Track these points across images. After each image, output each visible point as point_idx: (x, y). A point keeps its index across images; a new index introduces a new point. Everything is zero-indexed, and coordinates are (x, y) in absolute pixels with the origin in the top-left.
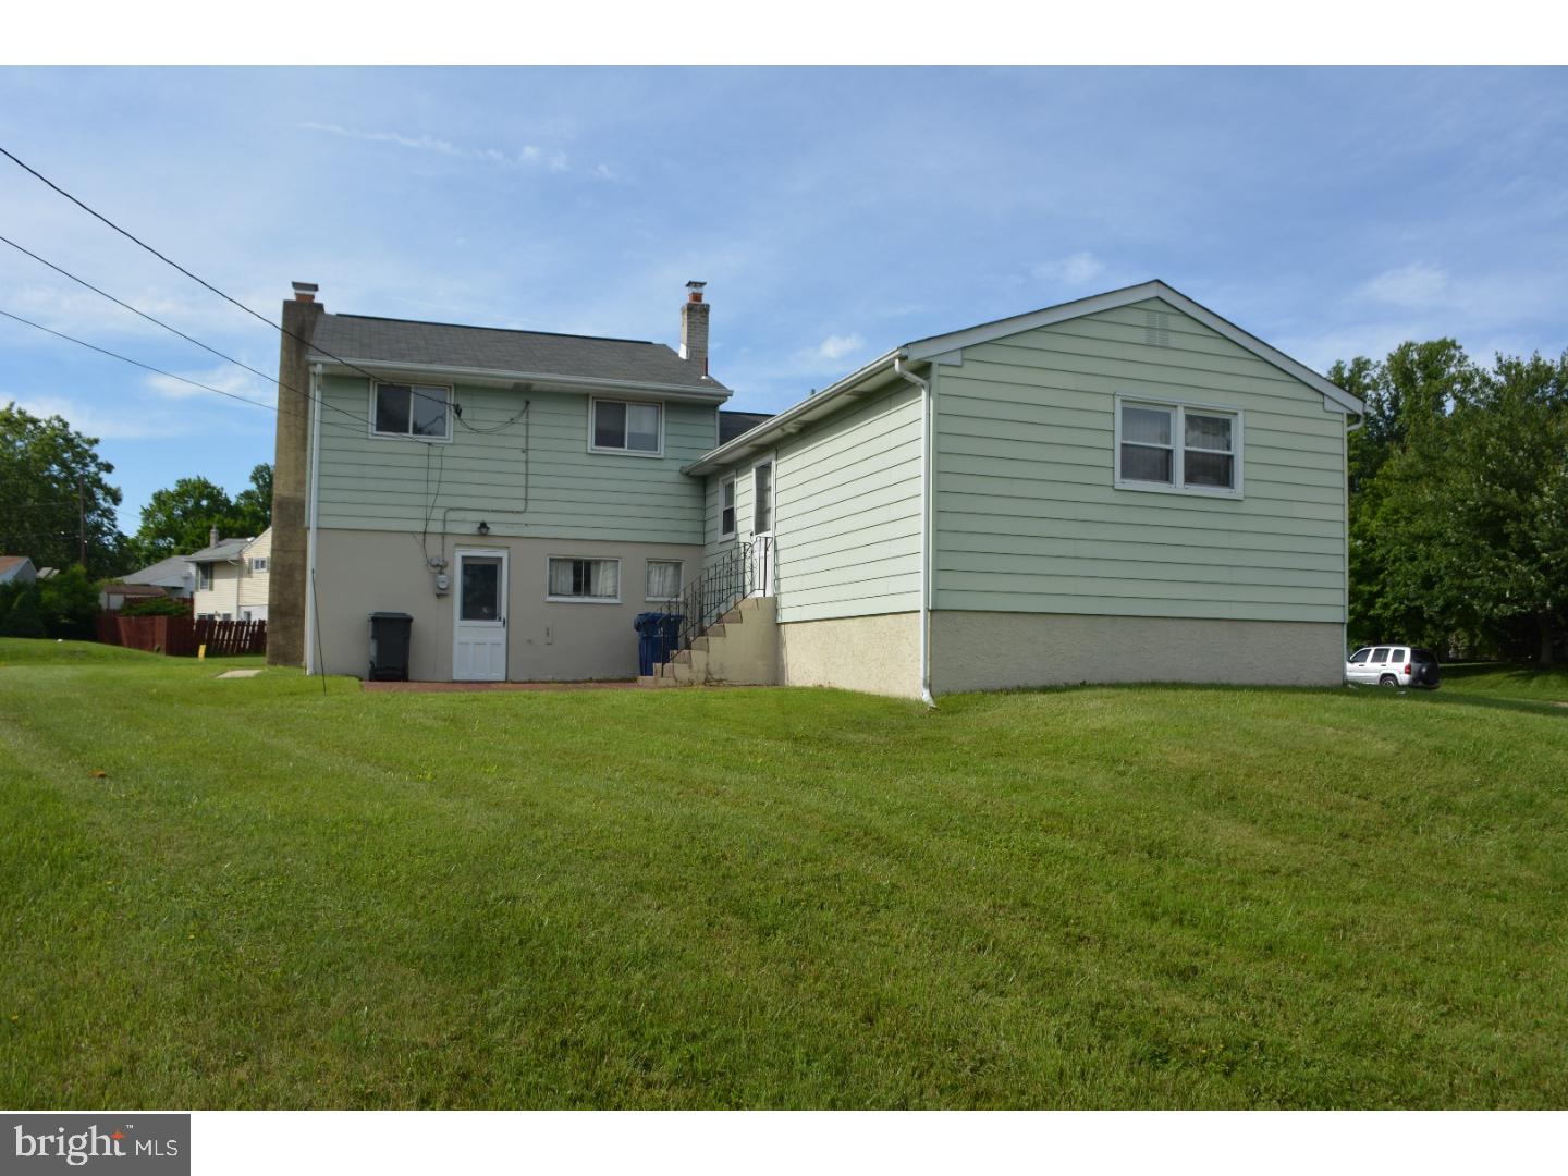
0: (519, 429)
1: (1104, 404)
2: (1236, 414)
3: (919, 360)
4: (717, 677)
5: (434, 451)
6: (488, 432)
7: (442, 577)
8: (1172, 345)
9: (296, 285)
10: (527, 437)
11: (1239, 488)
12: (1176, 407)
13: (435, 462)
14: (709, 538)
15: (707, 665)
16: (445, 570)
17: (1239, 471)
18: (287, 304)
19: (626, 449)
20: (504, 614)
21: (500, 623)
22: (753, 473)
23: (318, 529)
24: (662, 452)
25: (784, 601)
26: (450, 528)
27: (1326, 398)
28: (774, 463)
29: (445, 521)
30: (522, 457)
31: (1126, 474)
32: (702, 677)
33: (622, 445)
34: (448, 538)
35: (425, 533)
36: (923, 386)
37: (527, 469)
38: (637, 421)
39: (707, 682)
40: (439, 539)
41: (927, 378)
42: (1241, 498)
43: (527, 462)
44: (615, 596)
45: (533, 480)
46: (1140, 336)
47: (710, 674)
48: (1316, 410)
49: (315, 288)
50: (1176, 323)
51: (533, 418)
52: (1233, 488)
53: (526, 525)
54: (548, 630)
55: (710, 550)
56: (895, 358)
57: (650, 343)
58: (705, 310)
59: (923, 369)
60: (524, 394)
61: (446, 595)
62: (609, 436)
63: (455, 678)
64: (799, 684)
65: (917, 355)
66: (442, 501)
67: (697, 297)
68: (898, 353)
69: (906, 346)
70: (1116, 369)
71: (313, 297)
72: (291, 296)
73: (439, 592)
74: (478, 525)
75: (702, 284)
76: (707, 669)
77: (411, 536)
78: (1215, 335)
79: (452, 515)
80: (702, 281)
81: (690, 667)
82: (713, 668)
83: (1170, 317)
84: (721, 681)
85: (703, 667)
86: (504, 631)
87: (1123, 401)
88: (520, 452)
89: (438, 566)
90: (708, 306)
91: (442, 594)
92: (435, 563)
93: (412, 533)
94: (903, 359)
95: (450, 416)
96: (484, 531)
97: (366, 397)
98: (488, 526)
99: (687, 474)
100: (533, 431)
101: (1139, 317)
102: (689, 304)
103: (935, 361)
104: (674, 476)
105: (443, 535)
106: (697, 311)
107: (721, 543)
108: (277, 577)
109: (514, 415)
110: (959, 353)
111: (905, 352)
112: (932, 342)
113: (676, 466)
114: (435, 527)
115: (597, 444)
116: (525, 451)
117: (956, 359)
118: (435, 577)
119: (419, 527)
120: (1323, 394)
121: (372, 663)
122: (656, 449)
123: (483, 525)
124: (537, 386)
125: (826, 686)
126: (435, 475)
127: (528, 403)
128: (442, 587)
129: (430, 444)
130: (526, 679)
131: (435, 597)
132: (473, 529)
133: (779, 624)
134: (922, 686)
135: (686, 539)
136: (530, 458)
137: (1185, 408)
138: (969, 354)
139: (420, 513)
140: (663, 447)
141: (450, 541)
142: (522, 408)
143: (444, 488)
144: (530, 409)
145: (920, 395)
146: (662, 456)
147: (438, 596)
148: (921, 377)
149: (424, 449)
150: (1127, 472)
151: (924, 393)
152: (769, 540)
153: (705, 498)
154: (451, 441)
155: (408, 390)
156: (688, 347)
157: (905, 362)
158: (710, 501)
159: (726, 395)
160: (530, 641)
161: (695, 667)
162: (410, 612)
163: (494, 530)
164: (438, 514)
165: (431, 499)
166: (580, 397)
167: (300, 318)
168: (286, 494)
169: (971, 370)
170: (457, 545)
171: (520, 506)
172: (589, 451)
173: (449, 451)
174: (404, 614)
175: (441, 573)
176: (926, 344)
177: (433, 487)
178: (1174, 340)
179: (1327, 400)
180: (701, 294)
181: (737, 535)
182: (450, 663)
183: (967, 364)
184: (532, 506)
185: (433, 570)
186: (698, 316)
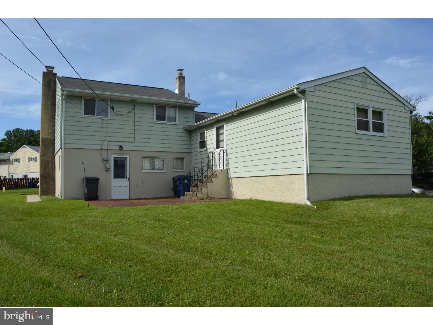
0: (132, 115)
1: (352, 106)
2: (384, 110)
3: (302, 89)
4: (210, 196)
5: (104, 122)
6: (122, 115)
7: (107, 164)
8: (368, 88)
9: (46, 67)
10: (134, 117)
11: (386, 133)
12: (369, 107)
13: (105, 125)
14: (193, 150)
15: (207, 192)
16: (108, 162)
17: (386, 128)
18: (44, 73)
19: (166, 121)
20: (128, 177)
21: (127, 179)
22: (215, 129)
23: (65, 148)
24: (177, 122)
25: (231, 171)
26: (110, 148)
27: (405, 106)
28: (225, 126)
29: (108, 145)
30: (133, 124)
31: (358, 129)
32: (206, 196)
33: (165, 120)
34: (109, 151)
35: (101, 149)
36: (303, 98)
37: (135, 128)
38: (169, 113)
39: (207, 198)
40: (106, 151)
41: (304, 95)
42: (387, 136)
43: (134, 125)
44: (163, 170)
45: (137, 132)
46: (360, 84)
47: (208, 195)
48: (402, 109)
49: (53, 68)
50: (369, 81)
51: (136, 111)
52: (384, 133)
53: (135, 146)
54: (143, 181)
55: (193, 154)
56: (295, 88)
57: (163, 89)
58: (184, 78)
59: (303, 92)
60: (134, 103)
61: (109, 170)
62: (161, 117)
63: (113, 198)
64: (239, 198)
65: (302, 87)
66: (107, 139)
67: (181, 74)
68: (297, 86)
69: (299, 84)
70: (354, 94)
71: (53, 71)
72: (45, 70)
73: (106, 169)
74: (119, 147)
75: (183, 70)
76: (207, 194)
77: (96, 150)
78: (378, 85)
79: (110, 143)
80: (183, 69)
81: (202, 193)
82: (209, 193)
83: (367, 79)
84: (211, 197)
85: (206, 193)
86: (128, 182)
87: (357, 105)
88: (132, 122)
89: (106, 160)
90: (185, 77)
91: (107, 170)
92: (105, 159)
93: (97, 149)
94: (297, 88)
95: (109, 109)
96: (121, 148)
97: (80, 102)
98: (122, 147)
99: (185, 130)
100: (136, 115)
101: (359, 78)
102: (179, 76)
103: (307, 90)
104: (181, 130)
105: (107, 150)
106: (181, 79)
107: (199, 152)
108: (43, 165)
109: (130, 110)
110: (313, 87)
111: (299, 86)
112: (306, 83)
113: (182, 127)
114: (105, 147)
115: (157, 120)
116: (134, 122)
117: (312, 89)
118: (105, 164)
119: (99, 147)
120: (404, 104)
121: (85, 194)
122: (175, 122)
123: (121, 147)
124: (138, 100)
125: (253, 199)
126: (104, 130)
127: (135, 106)
128: (107, 167)
129: (103, 119)
130: (136, 198)
131: (105, 172)
132: (117, 148)
133: (229, 178)
134: (307, 200)
135: (186, 151)
136: (136, 125)
137: (372, 108)
138: (317, 88)
139: (100, 143)
140: (178, 121)
141: (110, 152)
142: (133, 108)
143: (108, 134)
144: (135, 108)
145: (302, 101)
146: (177, 124)
147: (106, 171)
148: (302, 94)
149: (100, 121)
150: (359, 128)
151: (303, 101)
152: (224, 151)
153: (191, 137)
154: (109, 119)
155: (95, 100)
156: (179, 89)
157: (298, 90)
158: (193, 139)
159: (197, 105)
160: (137, 185)
161: (203, 193)
162: (98, 177)
163: (124, 148)
164: (106, 143)
165: (104, 138)
166: (151, 104)
167: (49, 78)
168: (45, 137)
169: (317, 93)
170: (112, 153)
171: (133, 140)
172: (155, 122)
173: (109, 122)
174: (95, 177)
175: (107, 163)
176: (304, 84)
177: (104, 134)
178: (369, 86)
179: (405, 107)
180: (182, 73)
181: (207, 149)
182: (110, 193)
183: (316, 91)
184: (136, 140)
185: (104, 162)
186: (182, 80)
